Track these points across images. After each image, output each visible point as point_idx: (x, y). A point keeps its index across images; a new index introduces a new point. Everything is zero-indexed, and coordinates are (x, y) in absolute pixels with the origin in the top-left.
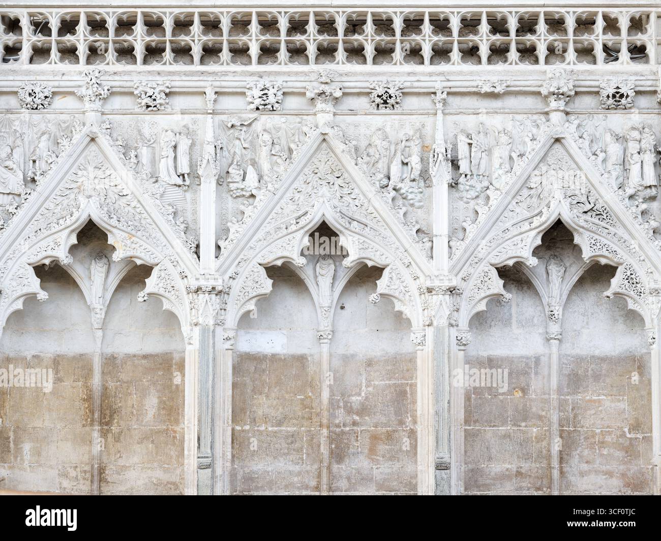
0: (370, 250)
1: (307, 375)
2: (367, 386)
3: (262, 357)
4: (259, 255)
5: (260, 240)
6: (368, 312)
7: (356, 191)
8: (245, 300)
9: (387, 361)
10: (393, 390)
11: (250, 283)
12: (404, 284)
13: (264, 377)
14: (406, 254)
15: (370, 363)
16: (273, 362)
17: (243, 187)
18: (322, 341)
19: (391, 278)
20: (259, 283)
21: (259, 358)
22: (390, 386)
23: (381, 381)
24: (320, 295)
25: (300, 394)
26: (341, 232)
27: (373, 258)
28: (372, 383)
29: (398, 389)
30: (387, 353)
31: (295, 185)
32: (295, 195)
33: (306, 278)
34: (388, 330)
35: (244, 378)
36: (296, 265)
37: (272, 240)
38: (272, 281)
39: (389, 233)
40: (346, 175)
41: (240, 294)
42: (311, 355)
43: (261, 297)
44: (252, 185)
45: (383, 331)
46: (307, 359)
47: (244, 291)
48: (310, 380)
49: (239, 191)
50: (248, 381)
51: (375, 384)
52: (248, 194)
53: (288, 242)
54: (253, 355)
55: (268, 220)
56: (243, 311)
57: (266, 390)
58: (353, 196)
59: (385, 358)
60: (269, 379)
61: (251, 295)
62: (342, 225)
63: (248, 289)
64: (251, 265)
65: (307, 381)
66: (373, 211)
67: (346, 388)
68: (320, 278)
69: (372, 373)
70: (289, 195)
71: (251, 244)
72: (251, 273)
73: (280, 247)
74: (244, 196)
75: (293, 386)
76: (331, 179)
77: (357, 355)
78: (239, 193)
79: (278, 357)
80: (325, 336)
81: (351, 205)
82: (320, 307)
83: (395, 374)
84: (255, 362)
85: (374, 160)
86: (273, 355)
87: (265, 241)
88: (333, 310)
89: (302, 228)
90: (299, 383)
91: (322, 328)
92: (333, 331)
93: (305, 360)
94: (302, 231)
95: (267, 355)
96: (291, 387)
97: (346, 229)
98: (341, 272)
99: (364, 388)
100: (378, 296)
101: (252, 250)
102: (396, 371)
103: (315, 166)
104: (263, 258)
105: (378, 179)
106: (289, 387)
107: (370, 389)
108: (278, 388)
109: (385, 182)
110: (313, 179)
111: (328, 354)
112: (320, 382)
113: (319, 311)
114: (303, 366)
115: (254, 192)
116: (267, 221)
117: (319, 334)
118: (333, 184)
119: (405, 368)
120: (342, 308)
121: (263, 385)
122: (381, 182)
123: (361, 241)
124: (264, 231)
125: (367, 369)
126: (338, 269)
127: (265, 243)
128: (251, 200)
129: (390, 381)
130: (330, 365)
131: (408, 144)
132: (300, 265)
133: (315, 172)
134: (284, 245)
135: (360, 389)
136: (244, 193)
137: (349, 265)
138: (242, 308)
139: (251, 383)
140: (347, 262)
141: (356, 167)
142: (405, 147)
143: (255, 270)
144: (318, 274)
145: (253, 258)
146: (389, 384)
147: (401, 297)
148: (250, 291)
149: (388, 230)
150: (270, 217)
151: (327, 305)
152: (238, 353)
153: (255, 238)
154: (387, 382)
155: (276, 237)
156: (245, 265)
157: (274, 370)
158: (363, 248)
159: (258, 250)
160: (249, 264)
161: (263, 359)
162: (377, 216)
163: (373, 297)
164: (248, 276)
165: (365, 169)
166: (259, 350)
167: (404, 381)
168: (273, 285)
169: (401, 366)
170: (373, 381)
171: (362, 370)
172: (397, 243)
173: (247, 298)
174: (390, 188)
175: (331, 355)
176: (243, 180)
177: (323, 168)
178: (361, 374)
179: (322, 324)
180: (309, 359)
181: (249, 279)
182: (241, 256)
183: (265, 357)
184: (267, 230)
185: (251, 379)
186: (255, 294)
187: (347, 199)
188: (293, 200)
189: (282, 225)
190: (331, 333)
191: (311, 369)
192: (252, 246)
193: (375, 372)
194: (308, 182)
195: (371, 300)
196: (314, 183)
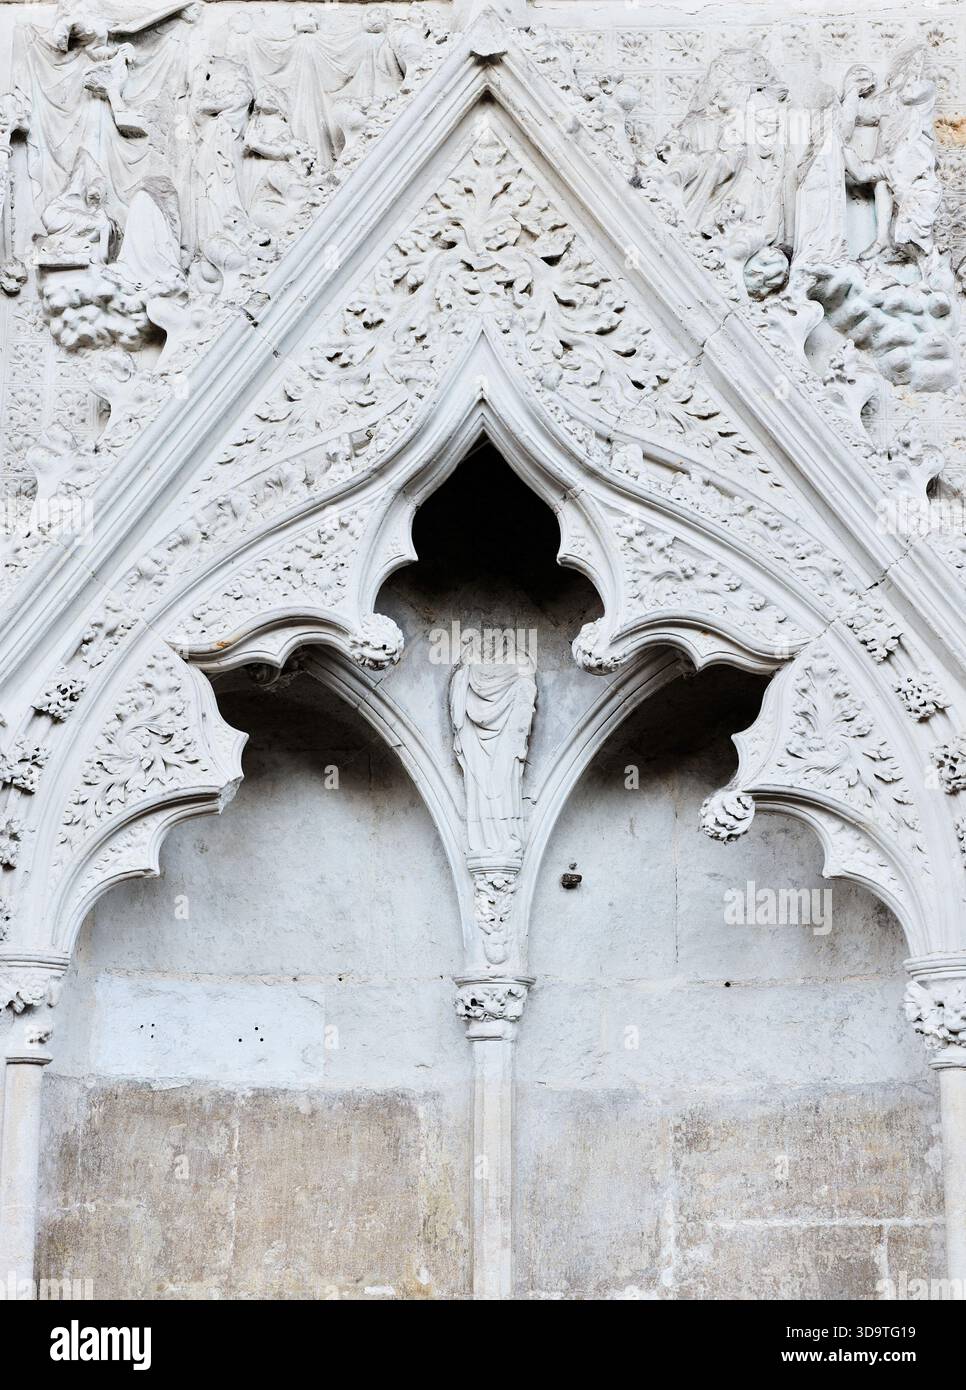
0: (705, 583)
1: (411, 1187)
2: (686, 1241)
3: (207, 1105)
4: (183, 611)
5: (185, 542)
6: (683, 906)
7: (636, 317)
8: (112, 822)
9: (773, 1125)
10: (804, 1259)
11: (131, 742)
12: (870, 745)
13: (217, 1196)
14: (878, 599)
15: (694, 1135)
16: (258, 1125)
17: (107, 289)
18: (477, 1029)
19: (805, 714)
20: (178, 743)
21: (197, 1107)
22: (790, 1241)
23: (749, 1215)
24: (471, 815)
25: (377, 1276)
26: (564, 489)
27: (716, 619)
28: (709, 1224)
29: (830, 1257)
30: (774, 1088)
31: (349, 295)
32: (353, 338)
33: (408, 739)
34: (773, 984)
35: (121, 1202)
36: (355, 653)
37: (240, 539)
38: (239, 738)
39: (792, 502)
40: (587, 249)
41: (87, 793)
42: (434, 1096)
43: (187, 810)
44: (147, 282)
45: (754, 985)
46: (410, 1111)
47: (105, 780)
48: (423, 1211)
49: (90, 311)
50: (138, 1217)
51: (719, 1232)
52: (129, 328)
53: (317, 549)
54: (166, 1095)
55: (223, 447)
56: (100, 877)
57: (225, 1258)
58: (617, 342)
59: (766, 1110)
60: (239, 1205)
61: (138, 802)
62: (571, 456)
63: (123, 771)
64: (142, 656)
65: (411, 1215)
66: (717, 403)
67: (588, 1250)
68: (468, 738)
69: (706, 1180)
70: (324, 338)
71: (139, 555)
72: (143, 695)
73: (278, 569)
74: (114, 337)
75: (349, 1237)
76: (521, 264)
77: (637, 1095)
78: (98, 322)
79: (282, 1102)
80: (491, 1006)
81: (610, 381)
82: (473, 872)
83: (814, 1183)
84: (177, 1127)
85: (721, 167)
86: (261, 1096)
87: (206, 545)
88: (526, 884)
89: (380, 471)
90: (376, 1224)
91: (478, 968)
92: (528, 984)
93: (401, 1120)
94: (384, 488)
95: (231, 1096)
96: (337, 1243)
97: (592, 473)
98: (564, 716)
99: (669, 1249)
100: (748, 800)
101: (146, 588)
102: (821, 1170)
103: (444, 213)
104: (199, 626)
105: (739, 248)
106: (328, 1244)
107: (701, 1253)
108: (279, 1245)
109: (775, 262)
110: (434, 266)
111: (508, 1089)
112: (468, 1222)
113: (464, 886)
114: (395, 1146)
115: (161, 312)
116: (218, 453)
117: (466, 993)
118: (528, 290)
119: (864, 1157)
120: (571, 883)
121: (211, 1232)
122: (754, 265)
123: (661, 541)
124: (204, 499)
125: (685, 1160)
126: (552, 701)
127: (211, 552)
128: (147, 357)
129: (790, 1215)
130: (514, 1139)
131: (870, 108)
132: (368, 652)
133: (446, 237)
134: (300, 559)
135: (654, 1255)
136: (115, 323)
137: (606, 654)
138: (97, 861)
139: (153, 1223)
140: (596, 641)
141: (635, 195)
142: (859, 122)
143: (161, 681)
144: (459, 719)
145: (152, 624)
146: (785, 1230)
147: (853, 803)
148: (138, 779)
149: (790, 486)
150: (235, 434)
151: (502, 861)
152: (91, 1085)
153: (162, 528)
154: (778, 1222)
155: (260, 524)
156: (113, 658)
157: (262, 1163)
158: (669, 575)
159: (173, 584)
160: (131, 650)
161: (215, 1114)
162: (736, 424)
163: (724, 804)
164: (123, 710)
165: (678, 204)
166: (197, 1071)
167: (857, 1220)
168: (249, 757)
169: (845, 1149)
170: (712, 1215)
171: (662, 1165)
172: (837, 548)
173: (121, 813)
174: (798, 289)
175: (518, 1094)
176: (112, 256)
177: (480, 222)
178: (655, 1185)
179: (479, 952)
180: (422, 1111)
181: (130, 723)
182: (92, 611)
183: (224, 1101)
184: (216, 491)
185: (153, 1204)
186: (155, 795)
187: (593, 354)
188: (344, 359)
189: (287, 468)
190: (521, 990)
191: (430, 1158)
192: (147, 565)
193: (721, 1173)
194: (411, 280)
195: (710, 821)
196: (441, 287)
